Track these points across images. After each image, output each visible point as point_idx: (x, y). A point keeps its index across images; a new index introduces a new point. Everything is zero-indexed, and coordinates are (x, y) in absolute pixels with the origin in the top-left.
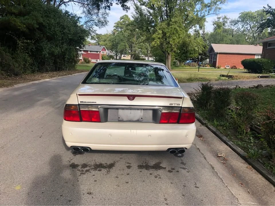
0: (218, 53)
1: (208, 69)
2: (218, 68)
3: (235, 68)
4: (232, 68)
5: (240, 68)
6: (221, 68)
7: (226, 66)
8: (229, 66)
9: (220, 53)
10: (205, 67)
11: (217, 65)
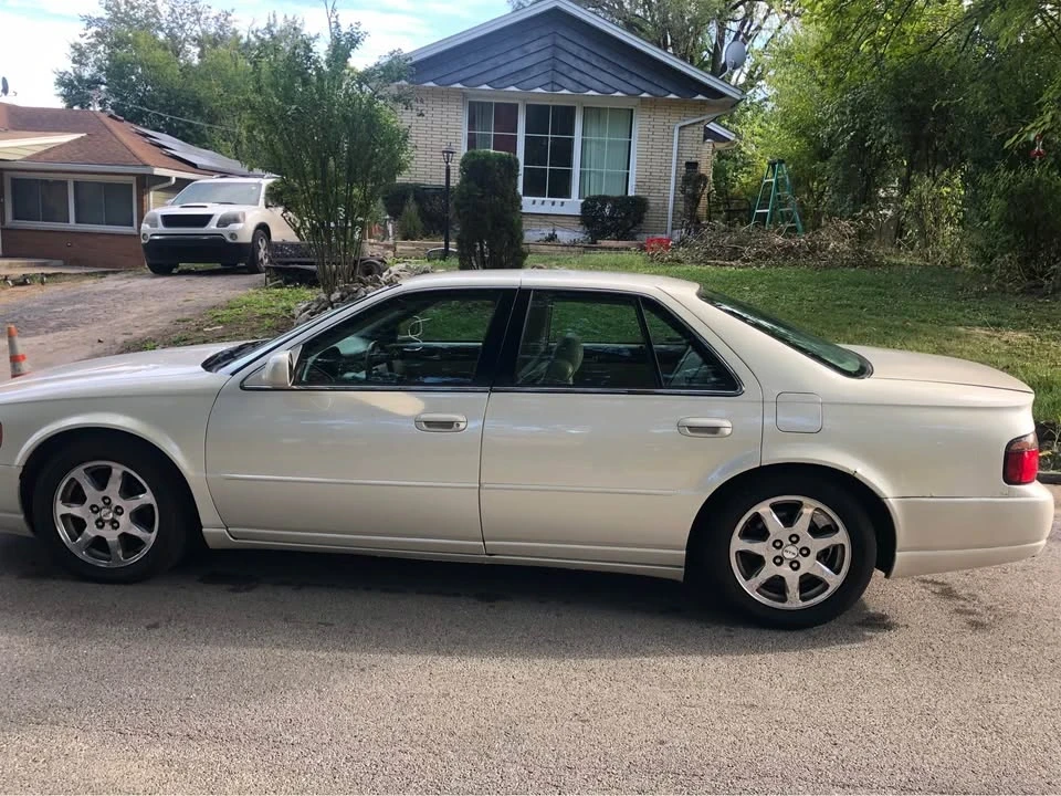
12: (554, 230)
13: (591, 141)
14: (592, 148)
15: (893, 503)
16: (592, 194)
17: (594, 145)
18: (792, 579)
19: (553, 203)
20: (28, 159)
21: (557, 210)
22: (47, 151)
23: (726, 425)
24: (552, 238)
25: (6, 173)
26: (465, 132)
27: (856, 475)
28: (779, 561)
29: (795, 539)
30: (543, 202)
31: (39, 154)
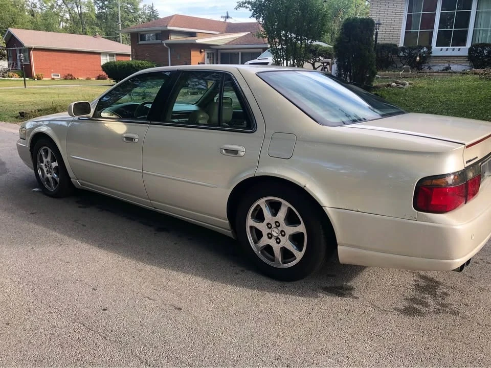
0: (31, 48)
1: (16, 82)
2: (39, 79)
3: (71, 79)
4: (65, 79)
5: (79, 78)
6: (44, 79)
7: (54, 75)
8: (58, 76)
9: (35, 49)
10: (9, 77)
11: (34, 74)
12: (449, 65)
13: (482, 12)
14: (482, 17)
15: (329, 211)
16: (480, 42)
17: (484, 15)
18: (277, 248)
19: (453, 50)
20: (226, 44)
21: (456, 53)
22: (233, 41)
23: (242, 151)
24: (448, 68)
25: (219, 51)
26: (406, 13)
27: (305, 188)
28: (270, 236)
29: (278, 224)
30: (447, 49)
31: (231, 42)
